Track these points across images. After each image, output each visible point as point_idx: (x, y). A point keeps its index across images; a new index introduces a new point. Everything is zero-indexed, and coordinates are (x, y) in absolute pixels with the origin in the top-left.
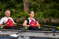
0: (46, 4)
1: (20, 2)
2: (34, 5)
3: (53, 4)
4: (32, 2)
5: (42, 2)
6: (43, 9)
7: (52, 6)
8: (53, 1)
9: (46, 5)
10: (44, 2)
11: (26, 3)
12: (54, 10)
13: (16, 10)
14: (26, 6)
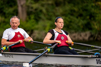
0: (57, 8)
1: (12, 4)
2: (36, 10)
3: (68, 7)
4: (31, 3)
5: (48, 4)
6: (51, 16)
7: (66, 11)
8: (69, 3)
9: (56, 10)
10: (52, 5)
11: (22, 6)
12: (69, 18)
13: (6, 17)
14: (22, 11)
